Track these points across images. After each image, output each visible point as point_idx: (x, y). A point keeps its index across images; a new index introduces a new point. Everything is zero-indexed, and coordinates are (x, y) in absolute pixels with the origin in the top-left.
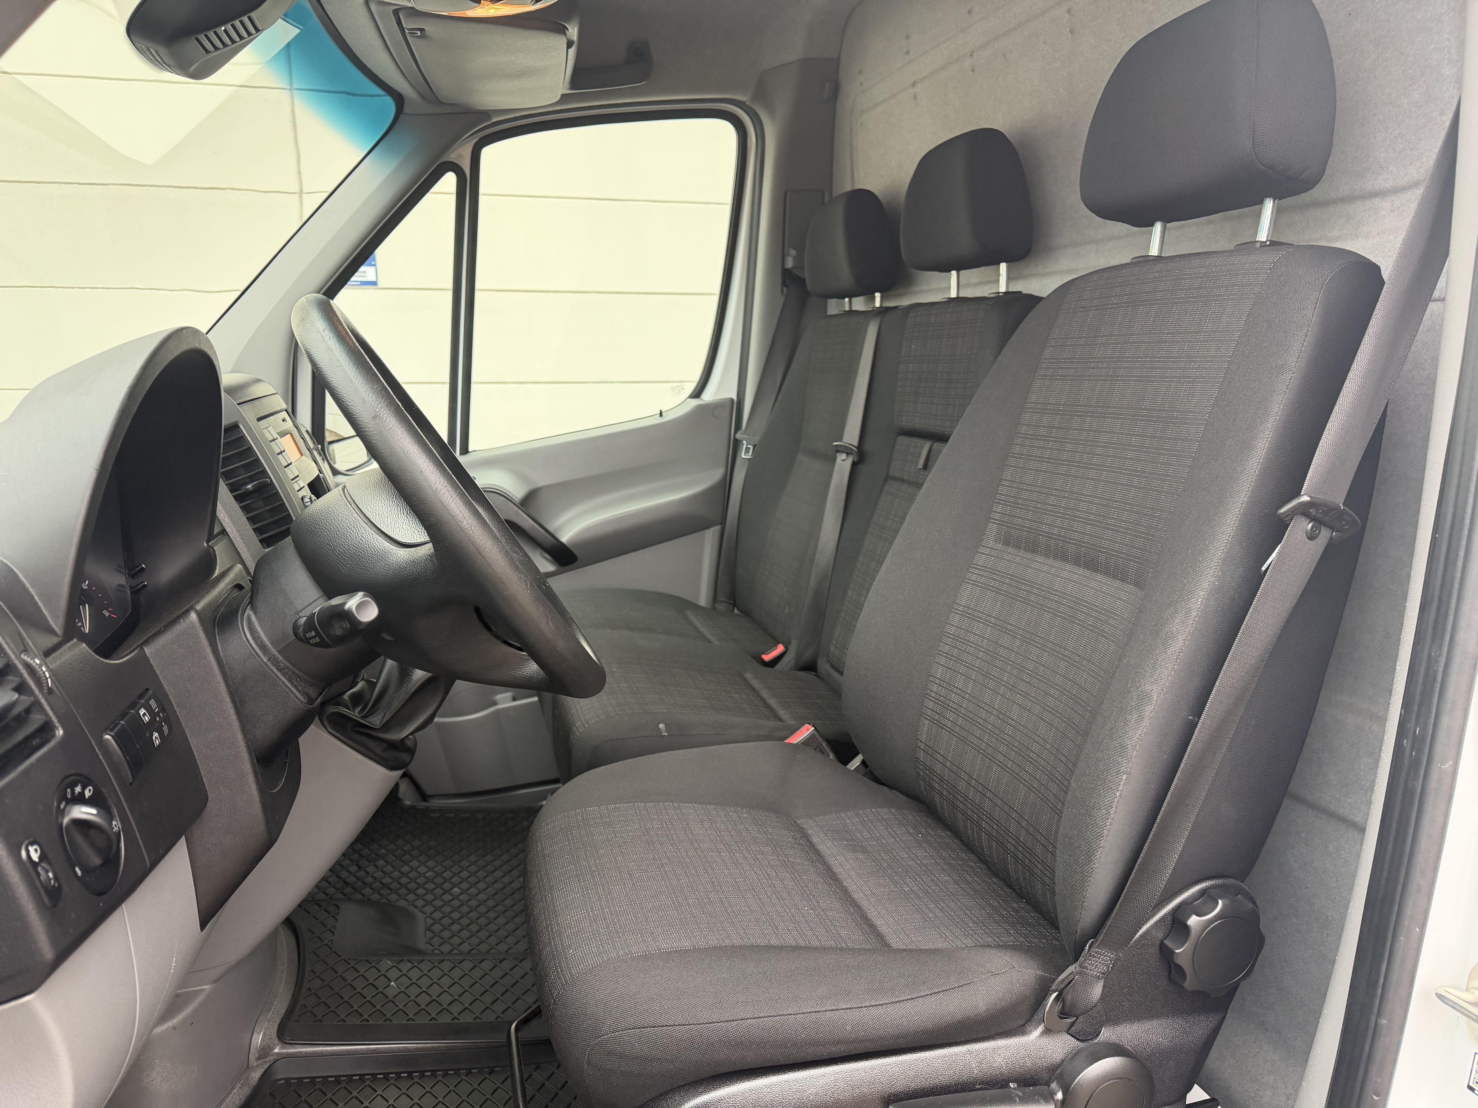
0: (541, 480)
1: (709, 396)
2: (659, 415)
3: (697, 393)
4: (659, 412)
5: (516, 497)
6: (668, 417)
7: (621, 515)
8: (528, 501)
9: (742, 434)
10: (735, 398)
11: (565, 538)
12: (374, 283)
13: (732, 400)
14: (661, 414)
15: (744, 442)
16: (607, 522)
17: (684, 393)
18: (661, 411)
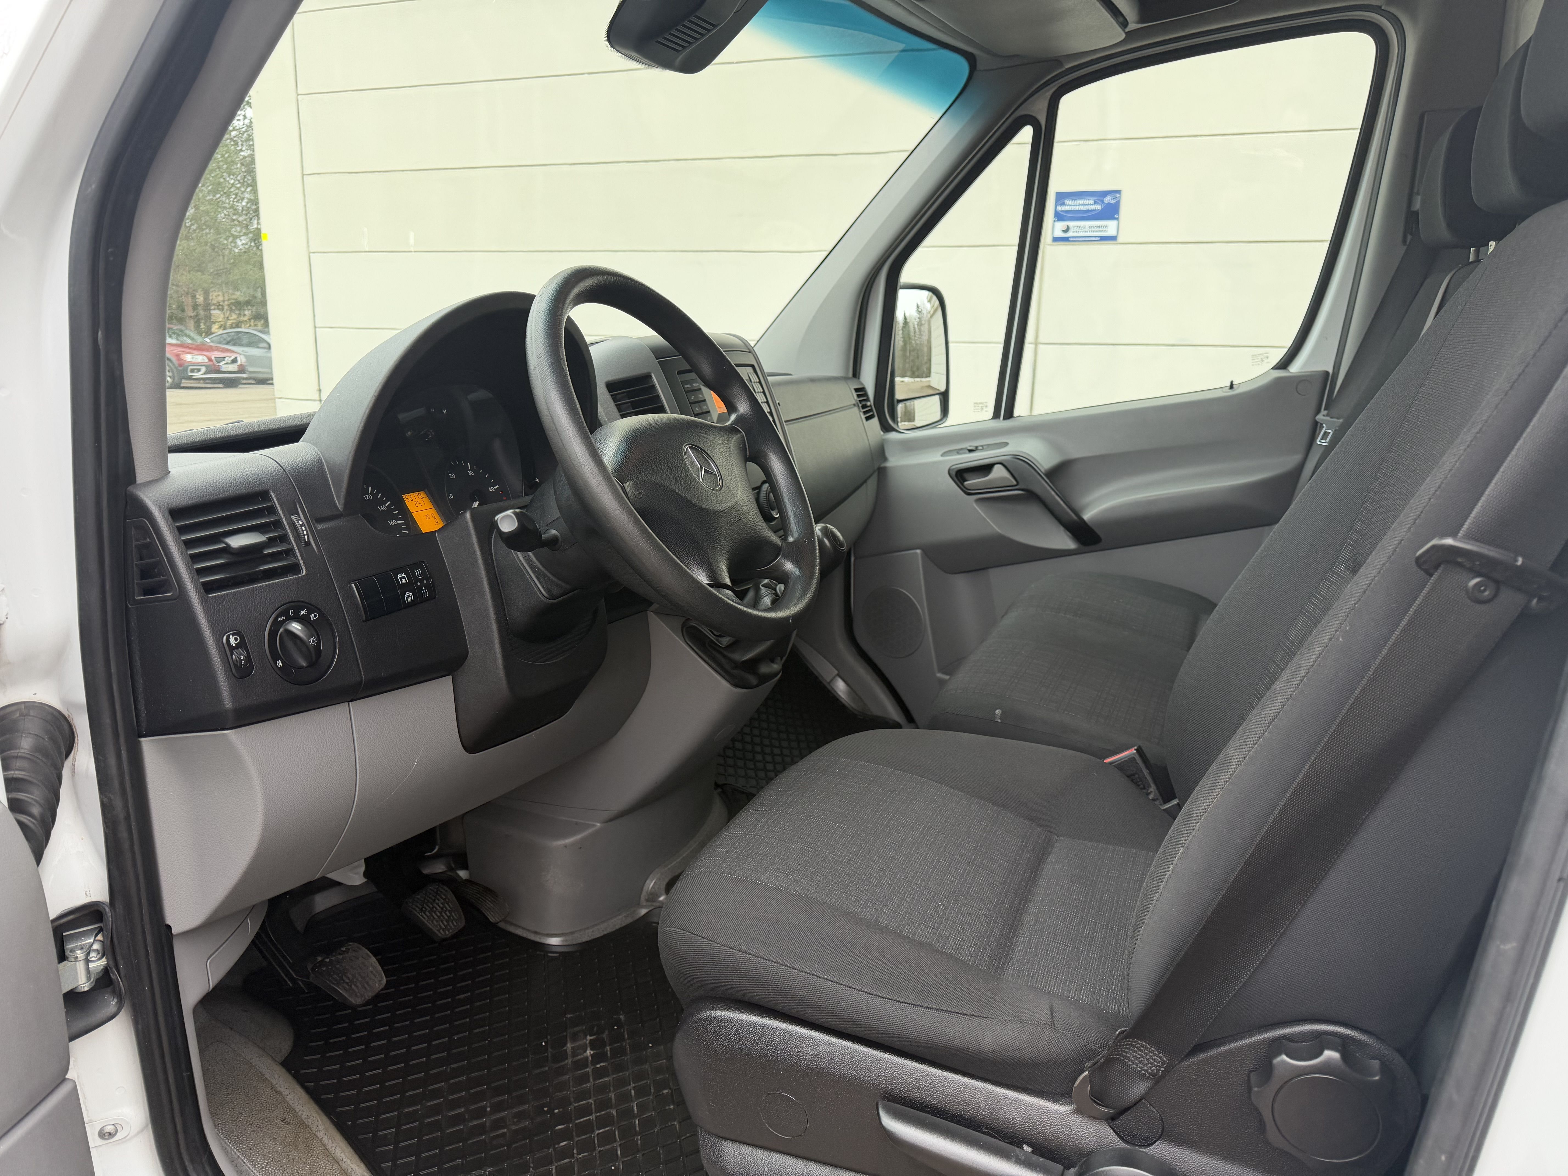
0: (1075, 452)
1: (1295, 368)
2: (1229, 387)
3: (1284, 364)
4: (1229, 384)
5: (1043, 467)
6: (1237, 391)
7: (1155, 498)
8: (1057, 473)
9: (1324, 415)
10: (1331, 371)
11: (1087, 516)
12: (1113, 238)
13: (1327, 373)
14: (1232, 386)
15: (1324, 425)
16: (1137, 504)
17: (1268, 362)
18: (1232, 382)
